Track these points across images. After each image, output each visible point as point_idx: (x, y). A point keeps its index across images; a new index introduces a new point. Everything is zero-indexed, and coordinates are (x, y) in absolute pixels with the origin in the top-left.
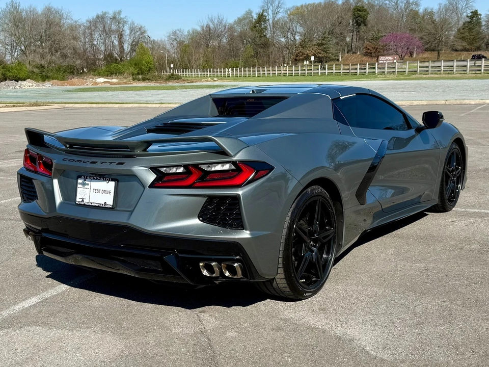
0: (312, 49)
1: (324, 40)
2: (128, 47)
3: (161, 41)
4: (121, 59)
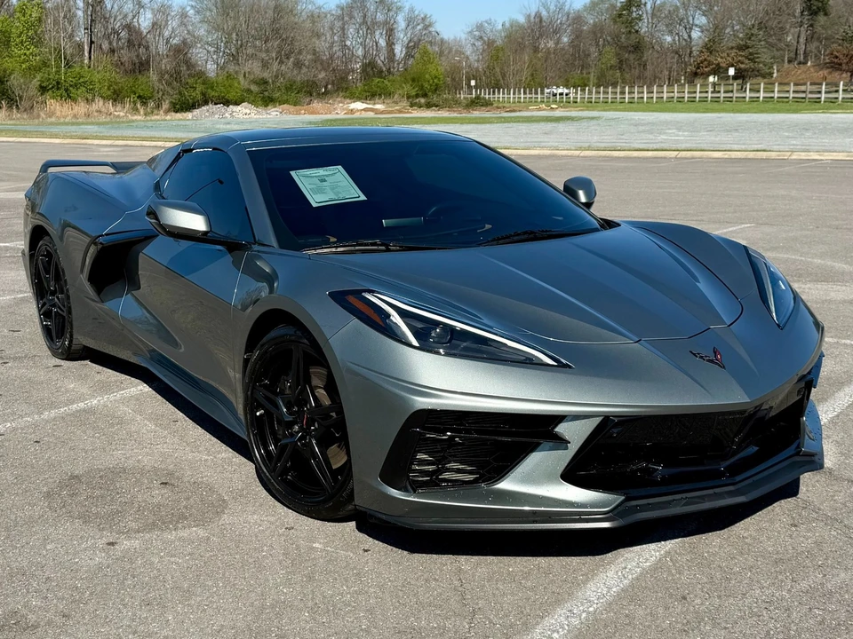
0: (728, 55)
1: (750, 38)
2: (401, 51)
3: (455, 40)
4: (389, 71)
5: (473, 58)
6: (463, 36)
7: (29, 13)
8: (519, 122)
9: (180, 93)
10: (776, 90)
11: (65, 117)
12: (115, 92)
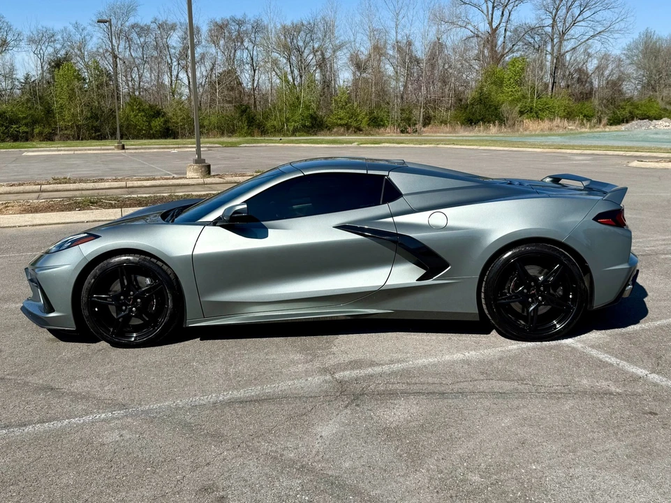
7: (517, 65)
9: (614, 112)
11: (535, 131)
12: (568, 113)
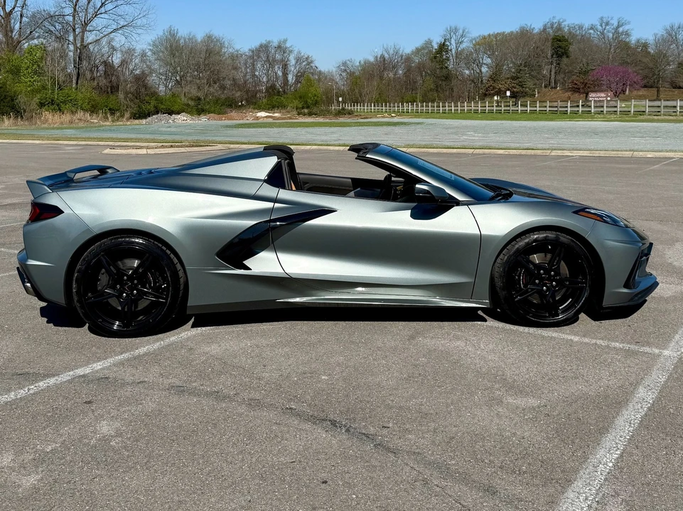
0: (506, 83)
1: (519, 72)
2: (293, 79)
3: (329, 71)
4: (284, 91)
5: (341, 83)
6: (334, 70)
7: (34, 54)
8: (369, 125)
9: (139, 106)
10: (538, 105)
11: (54, 124)
12: (93, 106)
